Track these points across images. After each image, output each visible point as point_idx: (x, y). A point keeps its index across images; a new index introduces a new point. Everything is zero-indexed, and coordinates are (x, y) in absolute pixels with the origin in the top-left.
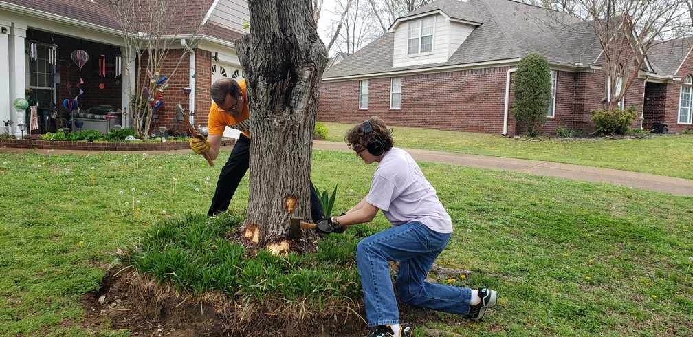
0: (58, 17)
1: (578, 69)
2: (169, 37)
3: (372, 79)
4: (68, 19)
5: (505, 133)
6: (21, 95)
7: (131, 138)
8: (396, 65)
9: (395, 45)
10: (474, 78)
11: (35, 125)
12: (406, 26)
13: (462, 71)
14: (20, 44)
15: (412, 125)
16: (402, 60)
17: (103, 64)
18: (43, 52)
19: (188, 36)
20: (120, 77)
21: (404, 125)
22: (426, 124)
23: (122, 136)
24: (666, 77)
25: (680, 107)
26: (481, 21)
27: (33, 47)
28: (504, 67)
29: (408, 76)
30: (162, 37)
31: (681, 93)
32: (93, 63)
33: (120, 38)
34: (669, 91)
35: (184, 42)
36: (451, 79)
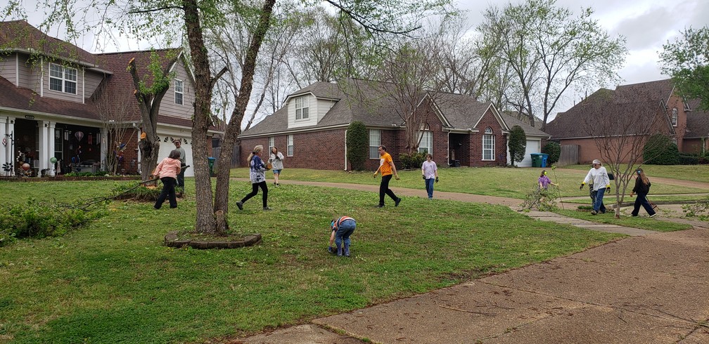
0: (71, 117)
1: (395, 128)
2: (127, 122)
3: (275, 136)
4: (75, 118)
5: (346, 169)
6: (52, 155)
7: (107, 175)
8: (289, 127)
9: (289, 113)
10: (330, 136)
11: (59, 171)
12: (293, 101)
13: (324, 131)
14: (52, 131)
15: (300, 167)
16: (293, 124)
17: (90, 137)
18: (62, 134)
19: (136, 122)
20: (100, 144)
21: (295, 167)
22: (307, 166)
23: (102, 174)
24: (468, 130)
25: (483, 149)
26: (339, 97)
27: (58, 132)
28: (343, 128)
29: (298, 134)
30: (123, 122)
31: (483, 139)
32: (85, 138)
33: (101, 124)
34: (472, 139)
35: (134, 125)
36: (320, 136)
